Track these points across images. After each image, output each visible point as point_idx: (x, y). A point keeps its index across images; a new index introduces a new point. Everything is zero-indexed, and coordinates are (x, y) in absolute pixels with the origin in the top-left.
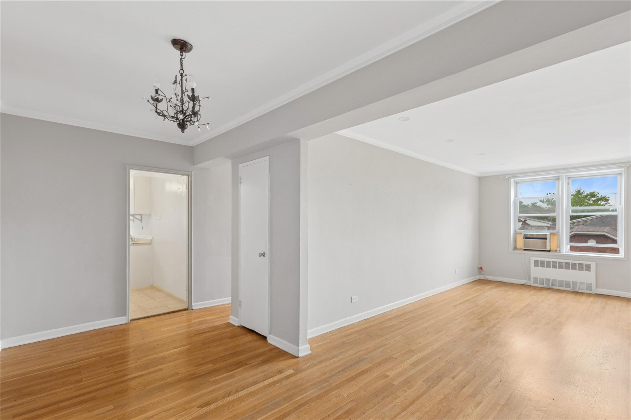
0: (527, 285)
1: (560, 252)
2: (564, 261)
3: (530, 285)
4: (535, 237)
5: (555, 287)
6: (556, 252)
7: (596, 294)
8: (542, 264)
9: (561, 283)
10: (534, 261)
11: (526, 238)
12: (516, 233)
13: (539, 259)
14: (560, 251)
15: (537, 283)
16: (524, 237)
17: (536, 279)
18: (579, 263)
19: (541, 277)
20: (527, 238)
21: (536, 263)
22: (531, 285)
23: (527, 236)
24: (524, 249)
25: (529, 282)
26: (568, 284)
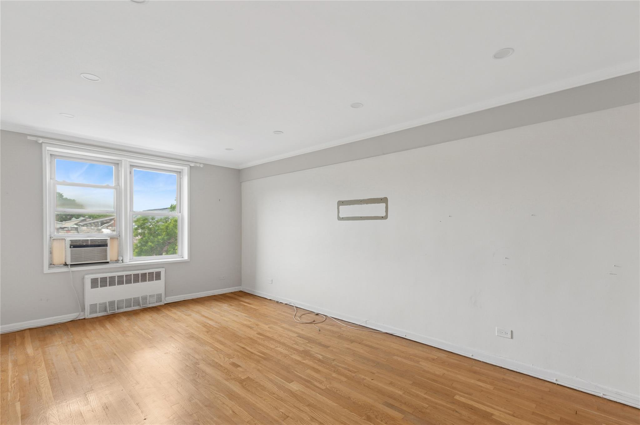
0: (79, 320)
1: (123, 262)
2: (132, 273)
3: (84, 319)
4: (89, 243)
5: (122, 310)
6: (118, 262)
7: (165, 304)
8: (104, 282)
9: (128, 302)
10: (92, 279)
11: (73, 248)
12: (52, 239)
13: (99, 276)
14: (122, 260)
15: (96, 312)
16: (70, 246)
17: (93, 308)
18: (149, 272)
19: (102, 302)
20: (75, 247)
21: (95, 283)
22: (87, 317)
23: (75, 244)
24: (71, 265)
25: (82, 313)
26: (136, 301)
